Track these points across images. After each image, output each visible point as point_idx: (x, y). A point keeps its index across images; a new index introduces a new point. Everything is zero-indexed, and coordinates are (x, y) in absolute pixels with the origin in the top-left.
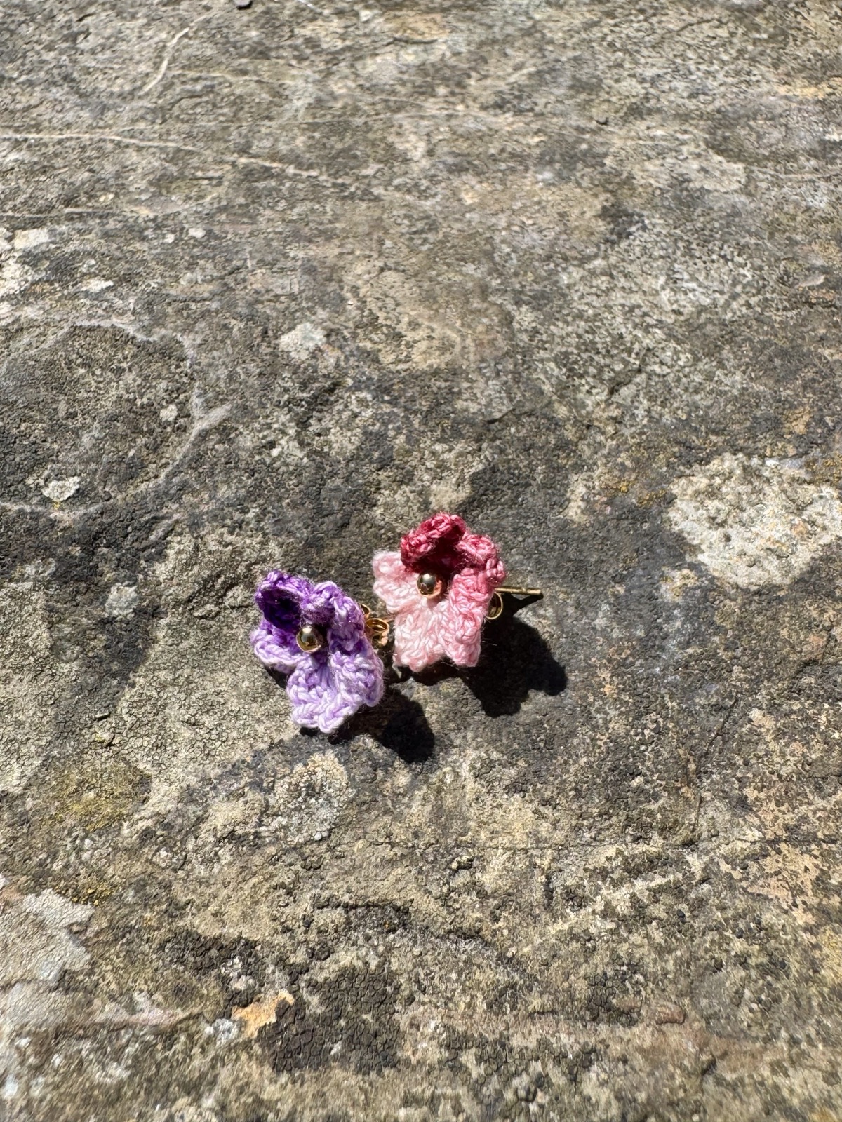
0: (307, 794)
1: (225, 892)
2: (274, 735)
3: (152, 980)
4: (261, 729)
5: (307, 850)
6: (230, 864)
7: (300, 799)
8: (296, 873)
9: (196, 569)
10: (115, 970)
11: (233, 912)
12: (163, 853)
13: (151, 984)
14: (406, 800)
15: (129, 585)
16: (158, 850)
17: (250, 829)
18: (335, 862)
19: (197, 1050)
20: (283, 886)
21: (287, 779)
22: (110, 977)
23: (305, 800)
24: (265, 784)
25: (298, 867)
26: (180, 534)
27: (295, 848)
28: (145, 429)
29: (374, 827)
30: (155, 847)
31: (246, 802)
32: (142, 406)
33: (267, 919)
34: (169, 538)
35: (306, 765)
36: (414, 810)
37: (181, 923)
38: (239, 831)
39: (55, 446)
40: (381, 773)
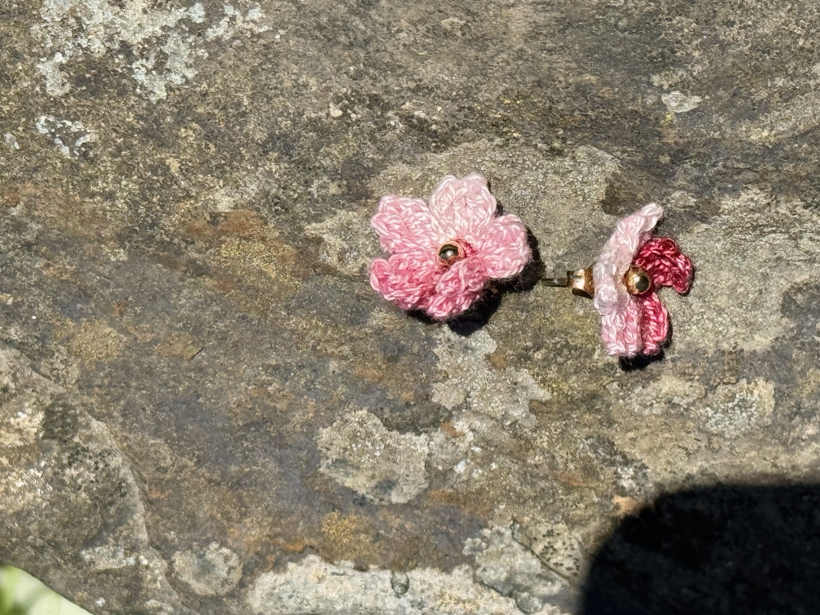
0: (738, 405)
1: (645, 430)
2: (740, 342)
3: (572, 454)
4: (733, 330)
5: (715, 439)
6: (657, 416)
7: (730, 405)
8: (699, 447)
9: (757, 215)
10: (550, 437)
11: (644, 444)
12: (615, 385)
13: (570, 457)
14: (803, 444)
15: (692, 197)
16: (612, 382)
17: (683, 403)
18: (729, 456)
19: (582, 505)
20: (686, 449)
21: (730, 387)
22: (545, 439)
23: (733, 409)
24: (711, 382)
25: (703, 444)
26: (761, 189)
27: (708, 433)
29: (769, 448)
30: (612, 379)
31: (691, 386)
33: (663, 461)
34: (750, 186)
35: (749, 383)
36: (804, 453)
37: (605, 432)
38: (676, 400)
40: (798, 418)
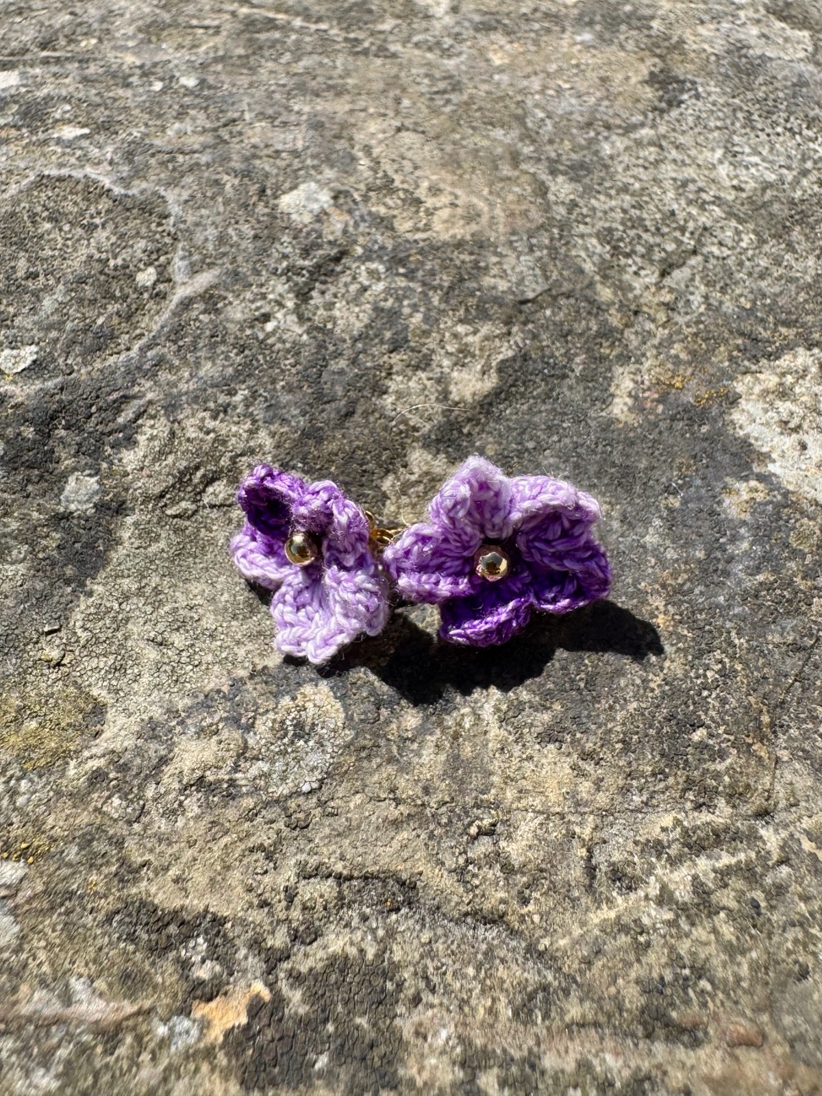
0: (295, 735)
1: (189, 854)
2: (257, 660)
3: (95, 961)
4: (241, 652)
5: (292, 804)
6: (197, 818)
7: (286, 740)
8: (279, 832)
9: (171, 458)
10: (49, 947)
11: (199, 878)
12: (116, 801)
13: (93, 967)
14: (415, 746)
15: (90, 475)
16: (109, 797)
17: (223, 775)
18: (327, 821)
19: (145, 1057)
20: (261, 848)
21: (271, 715)
22: (42, 956)
23: (292, 743)
24: (243, 721)
25: (281, 825)
26: (153, 417)
27: (277, 801)
28: (118, 294)
29: (376, 778)
30: (106, 794)
31: (220, 742)
32: (116, 268)
33: (240, 889)
34: (140, 422)
35: (294, 699)
36: (425, 759)
37: (134, 891)
38: (210, 777)
39: (11, 310)
40: (384, 712)
